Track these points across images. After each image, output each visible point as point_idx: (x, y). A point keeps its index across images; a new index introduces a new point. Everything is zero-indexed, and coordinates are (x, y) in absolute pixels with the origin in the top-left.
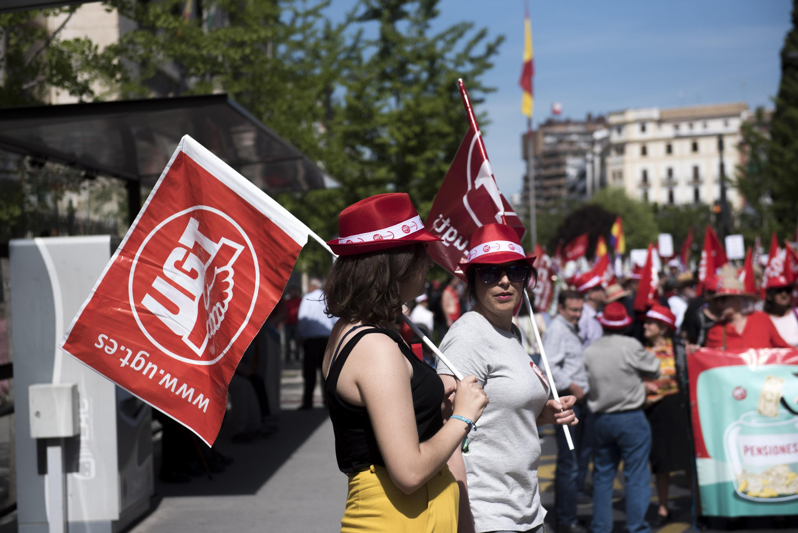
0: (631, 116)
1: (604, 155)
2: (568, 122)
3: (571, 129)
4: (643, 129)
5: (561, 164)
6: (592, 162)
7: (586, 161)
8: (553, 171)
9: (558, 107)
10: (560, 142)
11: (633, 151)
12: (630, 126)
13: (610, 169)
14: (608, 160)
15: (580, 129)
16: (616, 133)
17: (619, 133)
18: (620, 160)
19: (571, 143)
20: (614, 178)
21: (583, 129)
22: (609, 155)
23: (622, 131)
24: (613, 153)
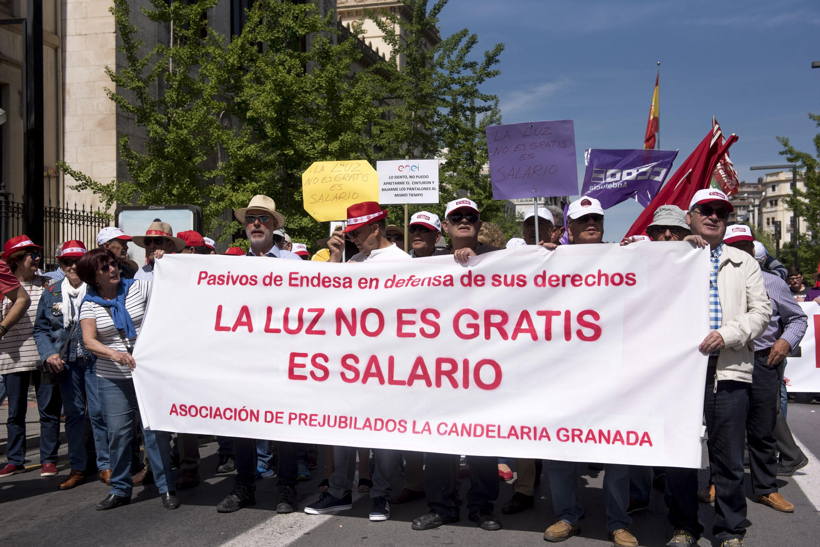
0: (782, 177)
3: (745, 189)
12: (782, 185)
13: (765, 216)
14: (764, 210)
15: (751, 189)
16: (771, 189)
17: (774, 190)
18: (773, 209)
19: (743, 199)
20: (768, 223)
21: (755, 190)
22: (765, 205)
23: (776, 188)
24: (768, 205)
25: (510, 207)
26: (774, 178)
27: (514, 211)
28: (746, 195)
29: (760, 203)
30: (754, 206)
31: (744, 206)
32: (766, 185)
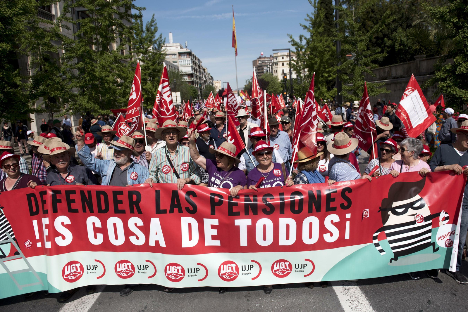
0: (279, 54)
1: (272, 66)
2: (265, 57)
3: (266, 59)
4: (283, 58)
5: (262, 69)
6: (269, 67)
7: (268, 68)
8: (261, 71)
9: (262, 53)
10: (263, 63)
11: (280, 64)
12: (279, 57)
13: (274, 70)
14: (273, 67)
15: (268, 59)
16: (275, 59)
17: (276, 59)
18: (276, 67)
19: (265, 63)
20: (275, 72)
21: (269, 59)
22: (273, 65)
23: (277, 59)
24: (275, 65)
25: (177, 68)
26: (276, 55)
27: (179, 70)
28: (266, 61)
29: (272, 64)
30: (270, 66)
31: (266, 66)
32: (273, 57)
